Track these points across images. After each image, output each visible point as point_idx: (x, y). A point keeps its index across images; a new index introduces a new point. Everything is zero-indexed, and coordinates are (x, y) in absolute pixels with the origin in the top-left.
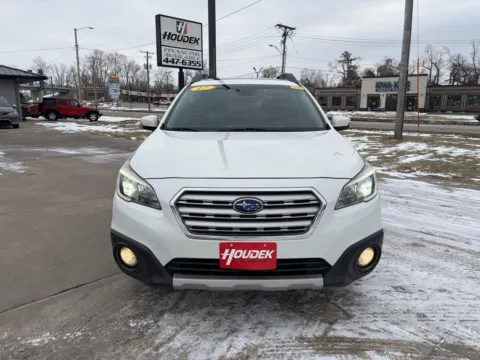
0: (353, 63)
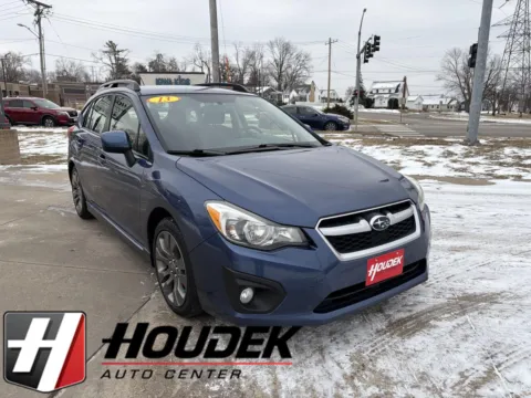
0: (121, 55)
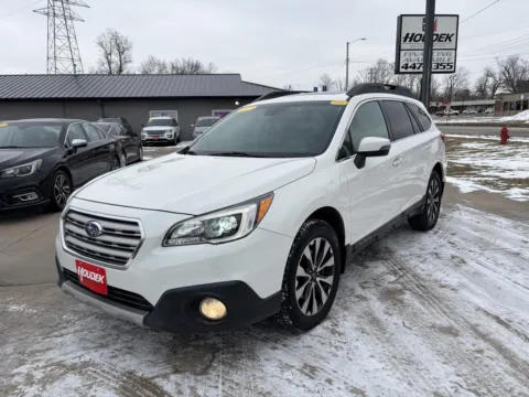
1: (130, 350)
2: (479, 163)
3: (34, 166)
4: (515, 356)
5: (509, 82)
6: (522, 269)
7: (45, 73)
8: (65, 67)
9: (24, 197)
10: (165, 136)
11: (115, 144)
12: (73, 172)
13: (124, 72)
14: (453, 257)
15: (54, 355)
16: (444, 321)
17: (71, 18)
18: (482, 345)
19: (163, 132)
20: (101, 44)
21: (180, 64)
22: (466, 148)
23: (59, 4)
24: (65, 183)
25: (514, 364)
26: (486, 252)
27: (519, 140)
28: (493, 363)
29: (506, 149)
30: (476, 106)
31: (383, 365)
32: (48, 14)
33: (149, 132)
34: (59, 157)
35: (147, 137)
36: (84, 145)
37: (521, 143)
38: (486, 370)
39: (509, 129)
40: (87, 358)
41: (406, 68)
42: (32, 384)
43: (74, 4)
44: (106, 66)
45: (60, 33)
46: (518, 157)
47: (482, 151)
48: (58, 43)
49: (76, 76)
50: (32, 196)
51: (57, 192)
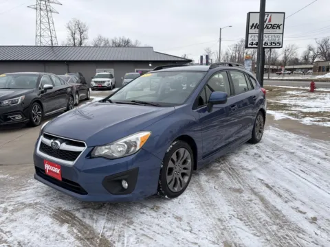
1: (62, 198)
2: (293, 103)
3: (20, 100)
4: (269, 203)
5: (323, 54)
6: (293, 161)
7: (34, 45)
8: (46, 41)
9: (14, 118)
10: (105, 84)
11: (72, 88)
12: (44, 104)
13: (83, 45)
14: (255, 154)
15: (20, 199)
16: (237, 186)
17: (51, 11)
18: (253, 197)
19: (104, 82)
20: (69, 28)
21: (117, 41)
22: (289, 94)
23: (44, 2)
24: (39, 110)
25: (267, 207)
26: (275, 152)
27: (322, 89)
28: (256, 206)
29: (312, 95)
30: (302, 69)
31: (196, 206)
32: (36, 9)
33: (96, 82)
34: (35, 95)
35: (94, 85)
36: (51, 88)
37: (323, 92)
38: (250, 209)
39: (315, 83)
40: (38, 201)
41: (252, 45)
42: (6, 212)
43: (53, 2)
44: (72, 41)
45: (44, 20)
46: (318, 100)
47: (297, 96)
48: (43, 26)
49: (52, 47)
50: (19, 117)
51: (34, 115)
